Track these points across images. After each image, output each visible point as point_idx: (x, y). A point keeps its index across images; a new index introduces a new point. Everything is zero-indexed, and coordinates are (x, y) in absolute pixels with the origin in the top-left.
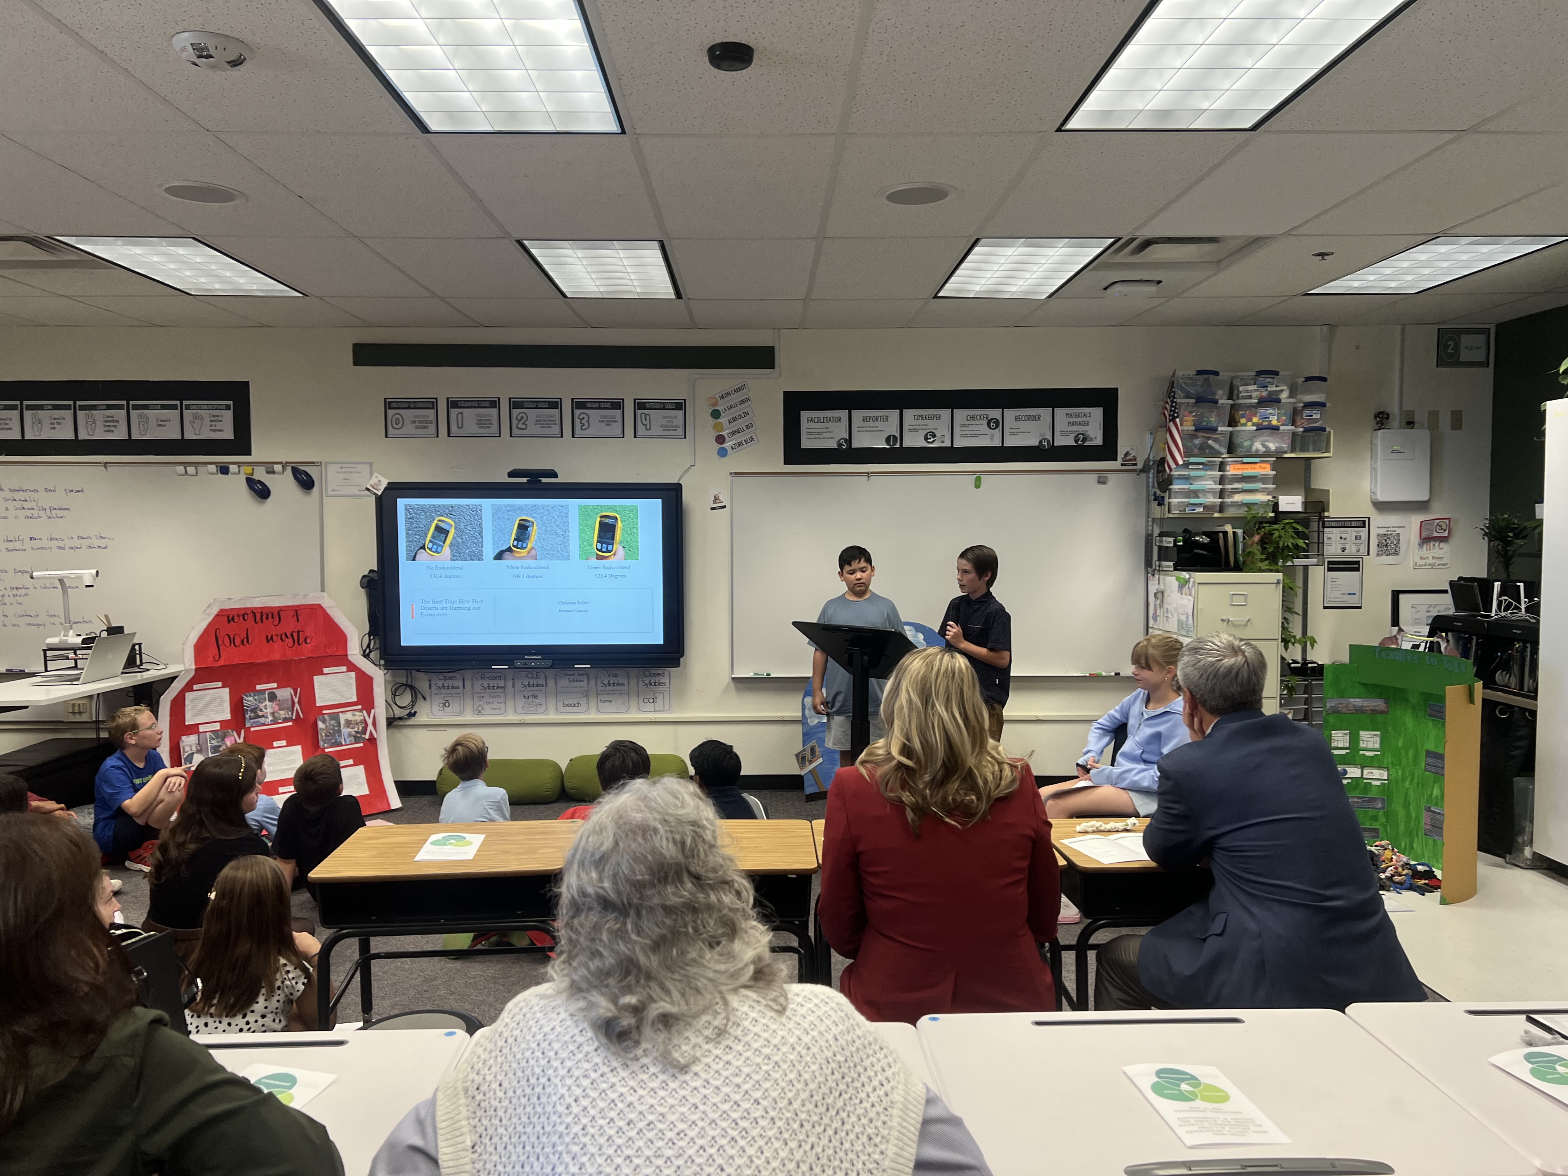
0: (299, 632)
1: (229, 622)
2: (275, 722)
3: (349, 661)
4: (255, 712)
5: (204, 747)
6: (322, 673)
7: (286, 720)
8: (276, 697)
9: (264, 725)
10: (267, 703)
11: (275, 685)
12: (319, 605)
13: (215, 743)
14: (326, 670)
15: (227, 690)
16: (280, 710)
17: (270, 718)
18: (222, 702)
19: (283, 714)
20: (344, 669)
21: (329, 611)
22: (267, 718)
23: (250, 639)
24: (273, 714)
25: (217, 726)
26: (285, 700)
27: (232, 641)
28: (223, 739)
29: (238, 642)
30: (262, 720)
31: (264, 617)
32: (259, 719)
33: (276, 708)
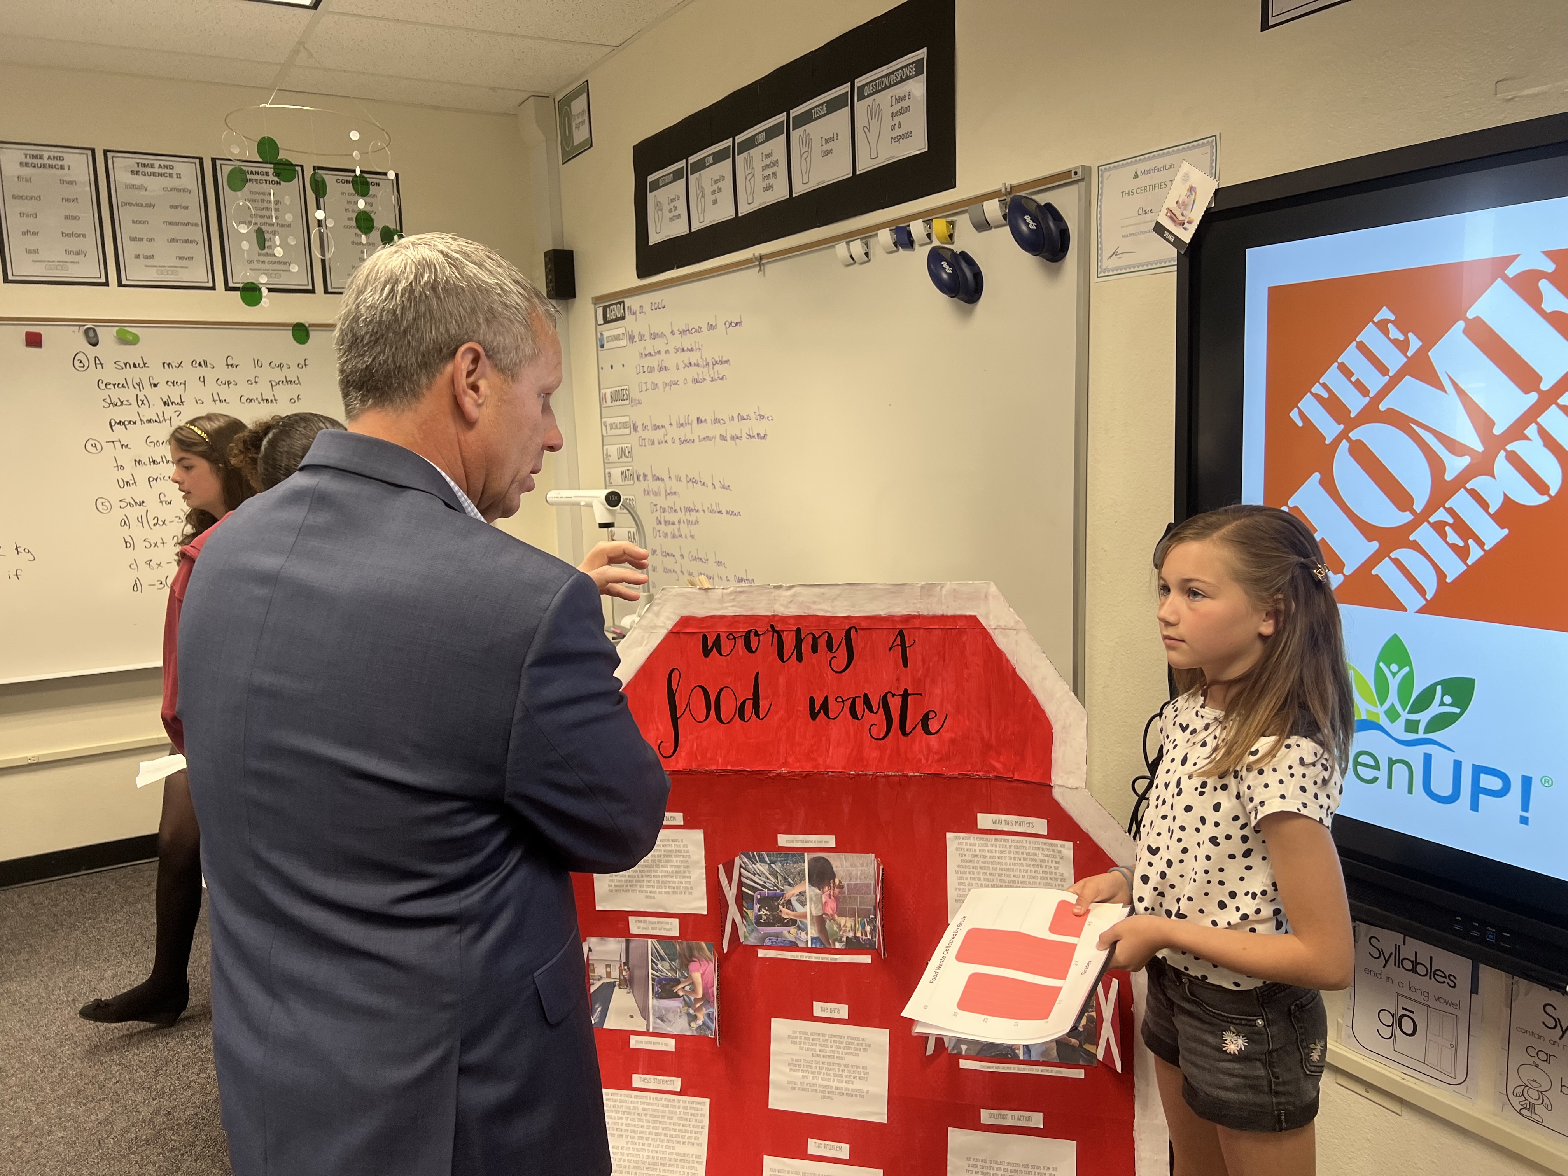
0: (905, 695)
1: (706, 653)
2: (823, 945)
3: (1057, 804)
4: (774, 909)
5: (637, 973)
6: (971, 827)
7: (853, 946)
8: (833, 876)
9: (793, 947)
10: (806, 886)
11: (830, 841)
12: (974, 618)
13: (665, 969)
14: (985, 820)
15: (698, 836)
16: (841, 915)
17: (812, 932)
18: (687, 865)
19: (847, 928)
20: (1040, 825)
21: (1002, 642)
22: (804, 929)
23: (763, 704)
24: (820, 921)
25: (672, 928)
26: (856, 889)
27: (713, 705)
28: (687, 960)
29: (728, 707)
30: (790, 933)
31: (806, 647)
32: (785, 930)
33: (832, 906)
